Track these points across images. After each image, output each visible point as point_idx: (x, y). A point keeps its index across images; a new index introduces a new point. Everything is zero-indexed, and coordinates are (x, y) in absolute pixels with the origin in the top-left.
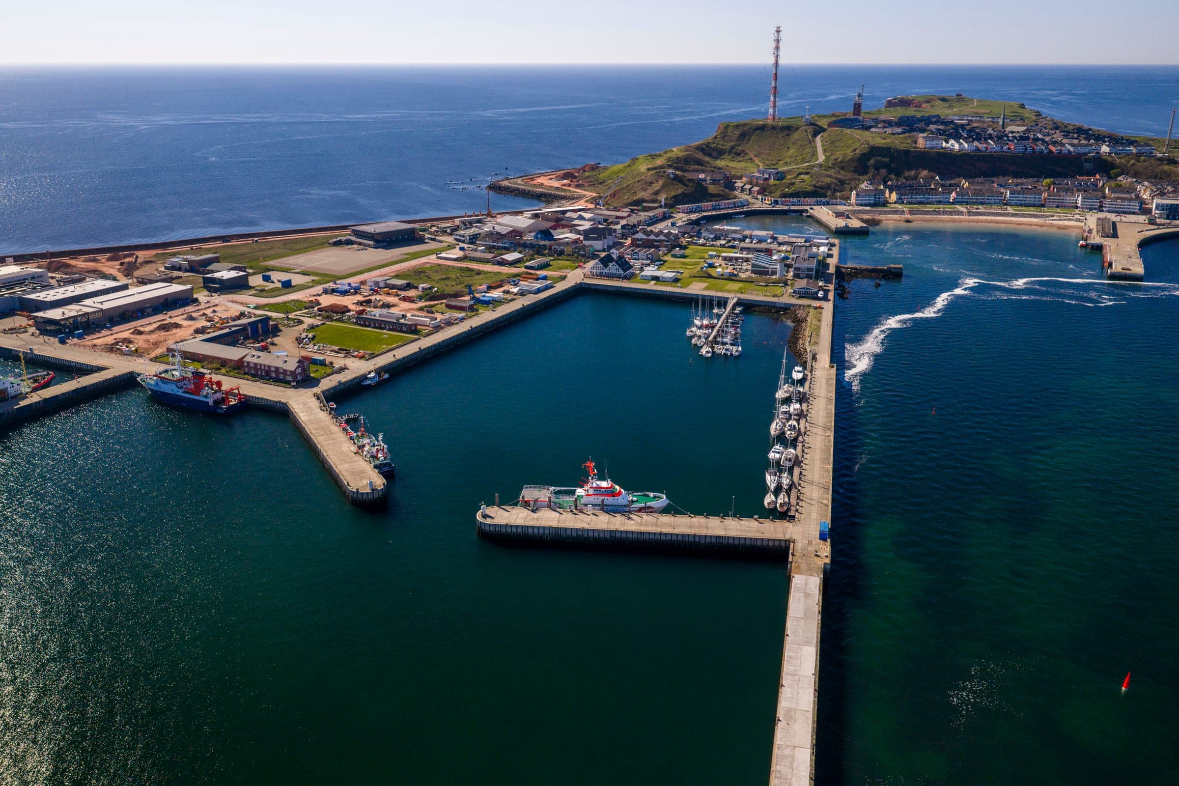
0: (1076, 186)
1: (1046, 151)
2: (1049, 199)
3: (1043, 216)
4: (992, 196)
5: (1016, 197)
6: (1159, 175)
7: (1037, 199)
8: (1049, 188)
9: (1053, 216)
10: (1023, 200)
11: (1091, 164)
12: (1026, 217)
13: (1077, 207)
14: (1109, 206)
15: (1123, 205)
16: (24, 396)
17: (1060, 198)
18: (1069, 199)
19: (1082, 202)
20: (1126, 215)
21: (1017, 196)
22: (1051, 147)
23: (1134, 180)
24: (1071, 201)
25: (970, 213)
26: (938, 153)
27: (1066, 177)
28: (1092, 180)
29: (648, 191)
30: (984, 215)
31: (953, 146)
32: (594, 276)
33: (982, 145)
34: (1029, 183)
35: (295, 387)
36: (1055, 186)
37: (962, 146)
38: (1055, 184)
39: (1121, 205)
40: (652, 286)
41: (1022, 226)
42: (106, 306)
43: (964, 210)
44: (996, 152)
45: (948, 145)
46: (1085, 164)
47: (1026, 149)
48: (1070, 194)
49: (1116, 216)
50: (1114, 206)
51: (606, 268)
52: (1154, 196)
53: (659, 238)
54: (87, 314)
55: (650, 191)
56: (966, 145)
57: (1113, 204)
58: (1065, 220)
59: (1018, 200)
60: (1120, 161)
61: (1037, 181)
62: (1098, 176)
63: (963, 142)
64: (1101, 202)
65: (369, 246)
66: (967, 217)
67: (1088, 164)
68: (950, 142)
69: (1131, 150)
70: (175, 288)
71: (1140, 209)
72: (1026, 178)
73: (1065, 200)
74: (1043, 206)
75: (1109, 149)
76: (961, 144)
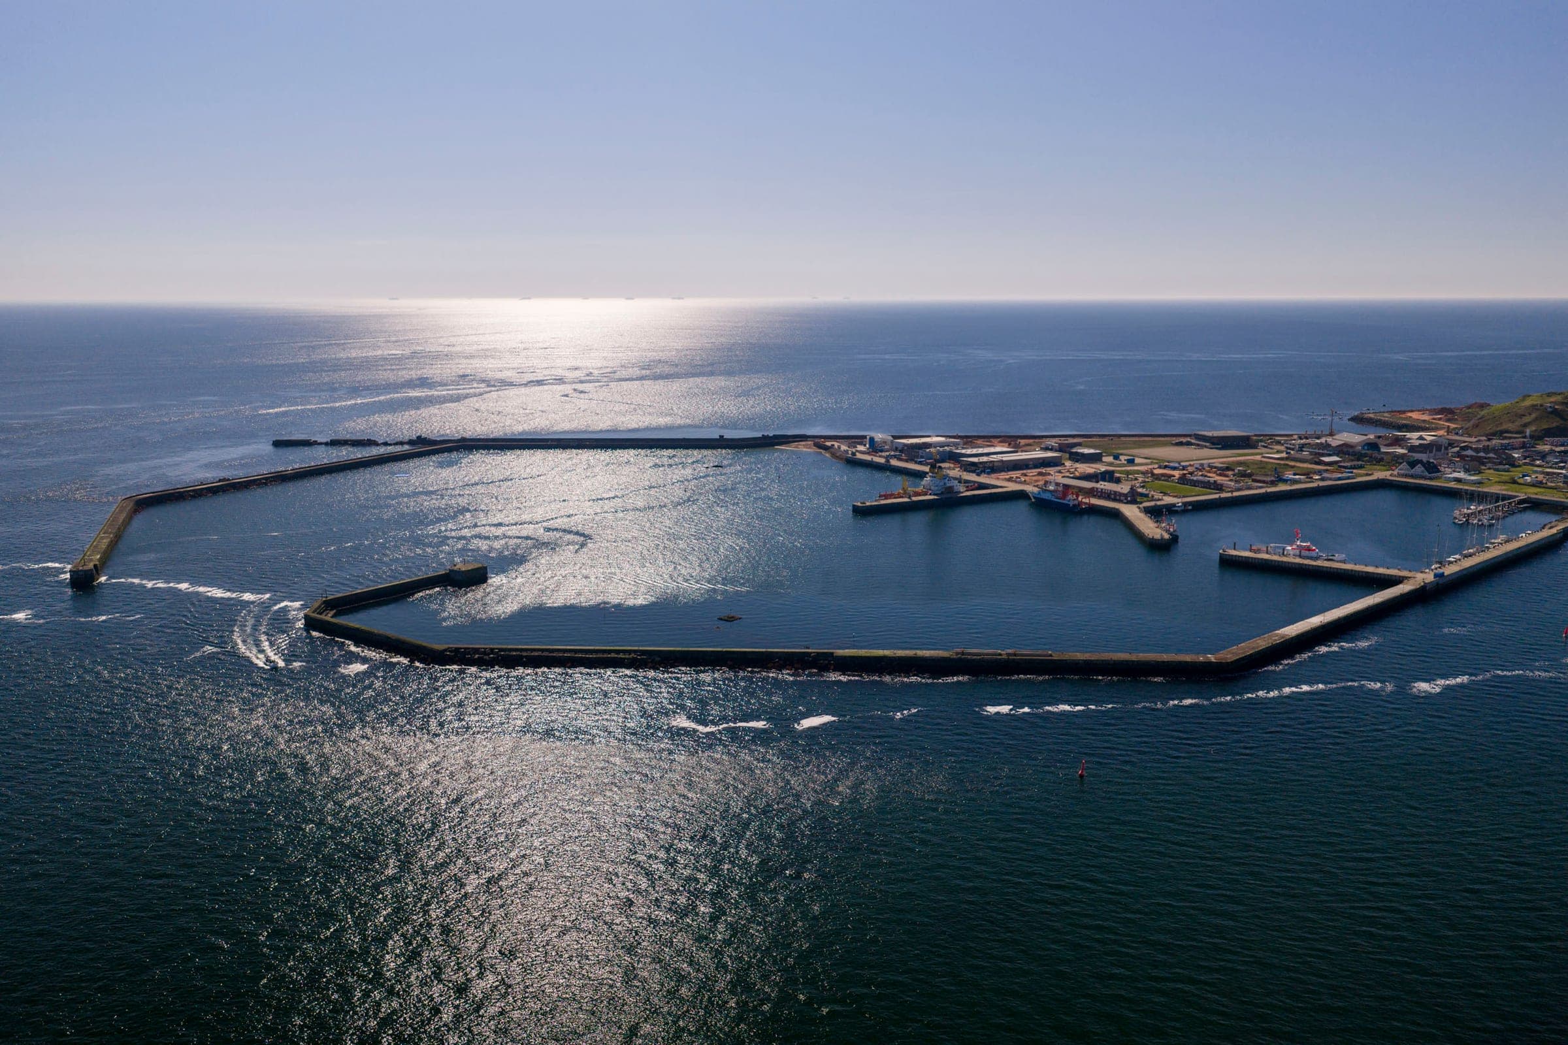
16: (962, 493)
29: (1517, 423)
32: (1399, 475)
35: (1125, 503)
40: (1453, 485)
42: (1004, 459)
51: (1412, 468)
53: (1488, 455)
54: (994, 461)
55: (1519, 423)
65: (1206, 447)
70: (1050, 454)
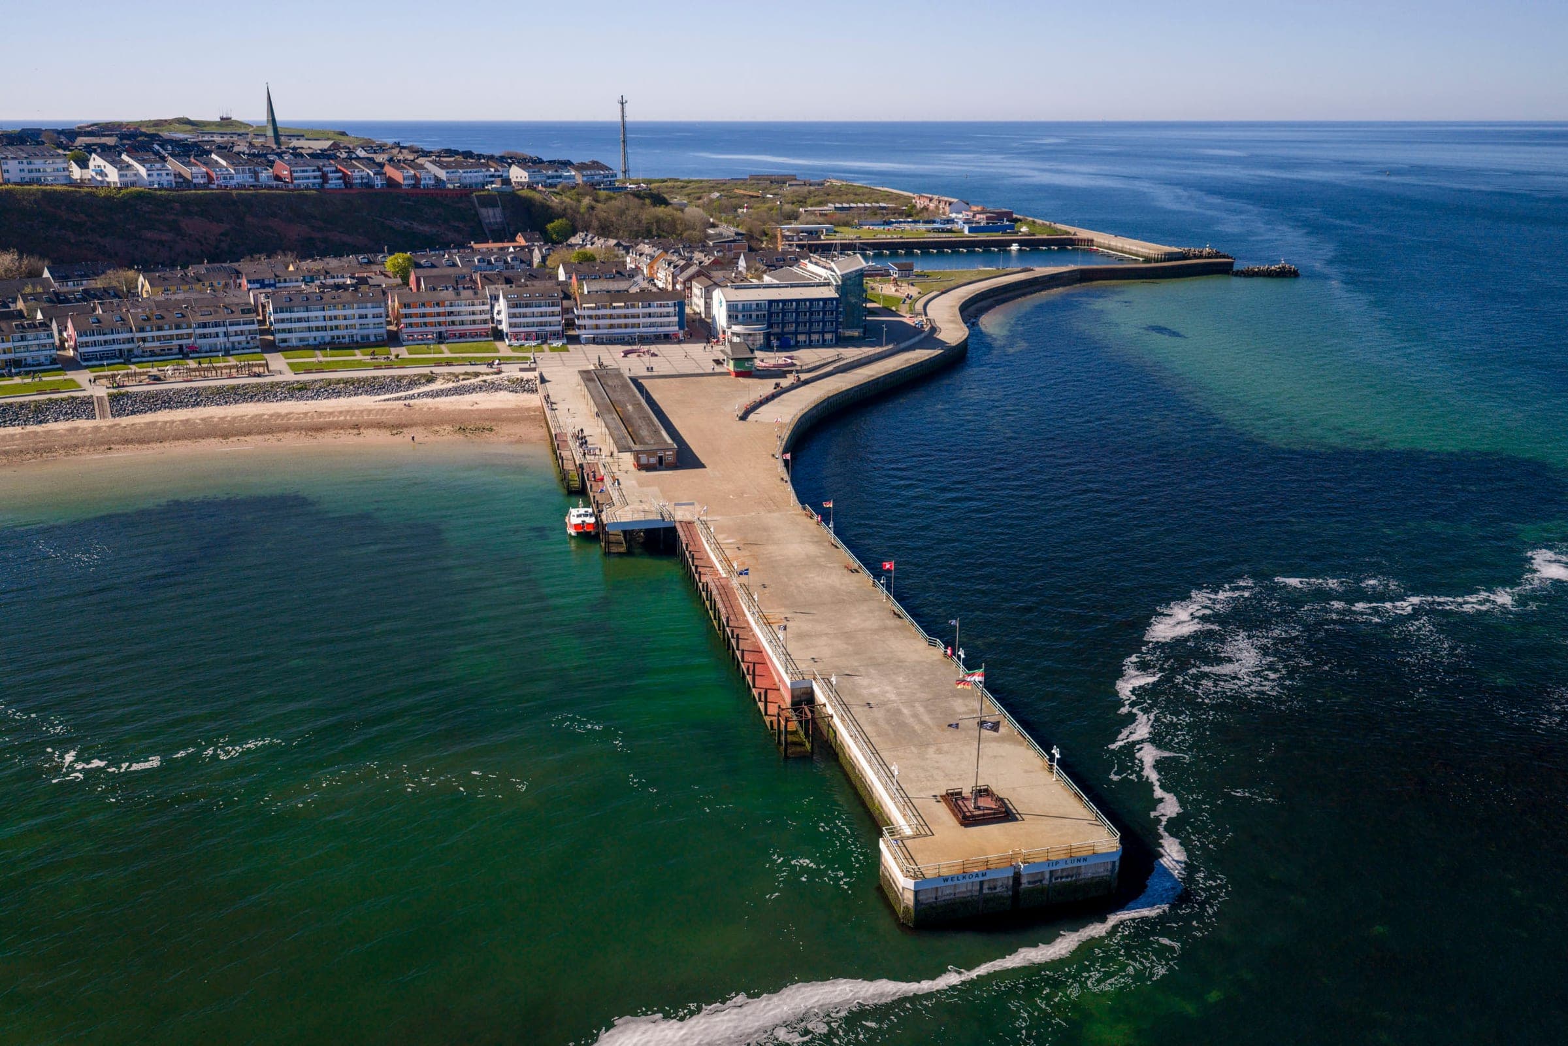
0: (477, 269)
1: (379, 182)
2: (406, 316)
3: (397, 384)
4: (217, 325)
5: (300, 320)
6: (654, 227)
7: (370, 320)
8: (406, 282)
9: (431, 379)
10: (324, 329)
11: (498, 211)
12: (338, 394)
13: (499, 335)
14: (594, 322)
15: (633, 316)
17: (441, 310)
18: (467, 309)
19: (512, 316)
20: (653, 348)
21: (304, 315)
22: (390, 171)
23: (614, 242)
24: (478, 317)
25: (120, 403)
26: (50, 197)
27: (445, 246)
28: (511, 249)
30: (181, 404)
31: (101, 173)
33: (194, 169)
34: (344, 269)
36: (420, 272)
37: (129, 173)
38: (418, 266)
39: (626, 317)
41: (327, 440)
43: (101, 391)
44: (241, 187)
45: (89, 174)
46: (483, 211)
47: (324, 177)
48: (468, 293)
49: (626, 354)
50: (607, 322)
52: (690, 279)
56: (143, 171)
57: (604, 317)
58: (472, 389)
59: (310, 329)
60: (562, 202)
61: (370, 262)
62: (521, 240)
63: (131, 162)
64: (566, 311)
66: (110, 421)
67: (491, 211)
68: (91, 164)
69: (574, 177)
71: (681, 325)
72: (338, 254)
73: (459, 314)
74: (394, 339)
75: (526, 174)
76: (123, 168)
